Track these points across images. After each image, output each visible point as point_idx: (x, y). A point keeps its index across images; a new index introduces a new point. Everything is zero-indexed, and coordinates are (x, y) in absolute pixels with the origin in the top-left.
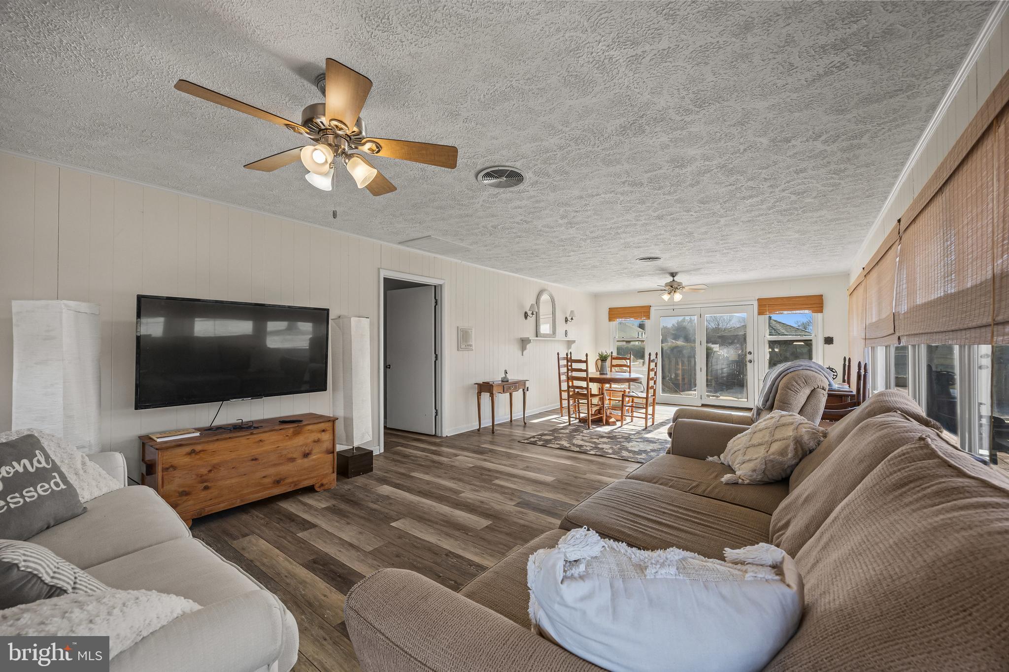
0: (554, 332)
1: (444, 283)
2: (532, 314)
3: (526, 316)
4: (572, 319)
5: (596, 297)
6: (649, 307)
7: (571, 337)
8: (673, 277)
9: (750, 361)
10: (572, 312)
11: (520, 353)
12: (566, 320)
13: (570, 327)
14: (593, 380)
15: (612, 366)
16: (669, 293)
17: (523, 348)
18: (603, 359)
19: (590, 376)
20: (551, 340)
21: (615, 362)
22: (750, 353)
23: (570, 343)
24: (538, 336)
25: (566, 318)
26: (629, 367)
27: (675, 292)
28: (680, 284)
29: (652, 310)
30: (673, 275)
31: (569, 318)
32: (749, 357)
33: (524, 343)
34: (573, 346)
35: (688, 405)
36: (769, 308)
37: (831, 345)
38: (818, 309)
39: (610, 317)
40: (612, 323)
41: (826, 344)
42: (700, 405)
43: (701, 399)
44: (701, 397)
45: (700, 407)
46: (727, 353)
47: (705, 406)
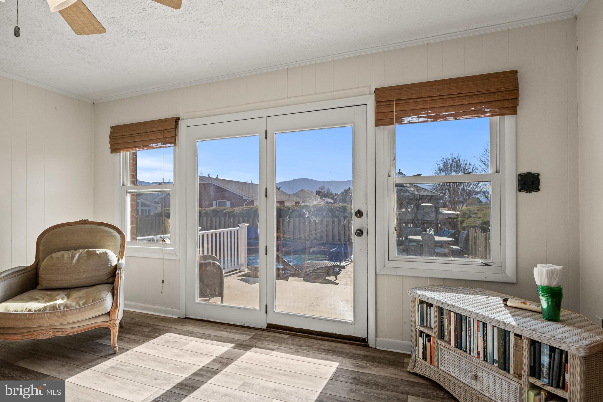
6: (174, 121)
9: (360, 233)
22: (359, 214)
29: (183, 127)
35: (242, 324)
36: (397, 109)
37: (534, 194)
38: (506, 104)
39: (114, 143)
40: (120, 155)
41: (520, 190)
42: (264, 326)
43: (266, 313)
44: (267, 310)
45: (264, 330)
46: (316, 215)
47: (273, 329)
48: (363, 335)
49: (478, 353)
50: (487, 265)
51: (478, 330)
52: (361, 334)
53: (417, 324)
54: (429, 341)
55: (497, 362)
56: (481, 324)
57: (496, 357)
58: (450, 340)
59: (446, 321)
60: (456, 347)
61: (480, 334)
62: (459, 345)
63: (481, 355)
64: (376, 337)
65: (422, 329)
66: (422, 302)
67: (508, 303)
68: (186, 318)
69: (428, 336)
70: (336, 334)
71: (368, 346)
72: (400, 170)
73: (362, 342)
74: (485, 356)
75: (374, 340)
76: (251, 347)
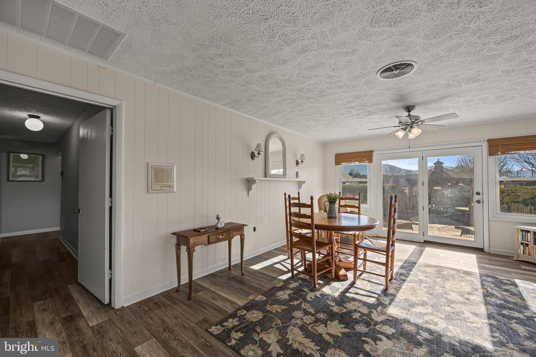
0: (285, 173)
1: (120, 105)
2: (259, 154)
3: (253, 156)
4: (302, 162)
5: (325, 145)
6: (372, 152)
7: (301, 178)
8: (409, 111)
9: (478, 202)
10: (302, 155)
11: (246, 193)
12: (297, 163)
13: (299, 169)
14: (319, 227)
15: (340, 206)
16: (404, 129)
17: (249, 189)
18: (332, 200)
19: (315, 222)
20: (282, 181)
21: (343, 203)
22: (478, 194)
23: (300, 184)
24: (267, 176)
25: (297, 161)
26: (359, 207)
27: (411, 127)
28: (417, 118)
29: (375, 155)
30: (409, 109)
31: (300, 161)
32: (476, 198)
33: (249, 183)
34: (303, 186)
35: (410, 240)
36: (502, 149)
39: (336, 161)
40: (339, 166)
42: (423, 241)
43: (424, 235)
44: (424, 234)
45: (422, 243)
46: (451, 194)
47: (428, 243)
48: (482, 247)
52: (480, 247)
53: (520, 239)
54: (528, 246)
64: (489, 248)
65: (523, 242)
66: (523, 230)
68: (377, 236)
69: (527, 244)
70: (465, 246)
71: (484, 252)
72: (438, 160)
73: (480, 250)
76: (425, 247)
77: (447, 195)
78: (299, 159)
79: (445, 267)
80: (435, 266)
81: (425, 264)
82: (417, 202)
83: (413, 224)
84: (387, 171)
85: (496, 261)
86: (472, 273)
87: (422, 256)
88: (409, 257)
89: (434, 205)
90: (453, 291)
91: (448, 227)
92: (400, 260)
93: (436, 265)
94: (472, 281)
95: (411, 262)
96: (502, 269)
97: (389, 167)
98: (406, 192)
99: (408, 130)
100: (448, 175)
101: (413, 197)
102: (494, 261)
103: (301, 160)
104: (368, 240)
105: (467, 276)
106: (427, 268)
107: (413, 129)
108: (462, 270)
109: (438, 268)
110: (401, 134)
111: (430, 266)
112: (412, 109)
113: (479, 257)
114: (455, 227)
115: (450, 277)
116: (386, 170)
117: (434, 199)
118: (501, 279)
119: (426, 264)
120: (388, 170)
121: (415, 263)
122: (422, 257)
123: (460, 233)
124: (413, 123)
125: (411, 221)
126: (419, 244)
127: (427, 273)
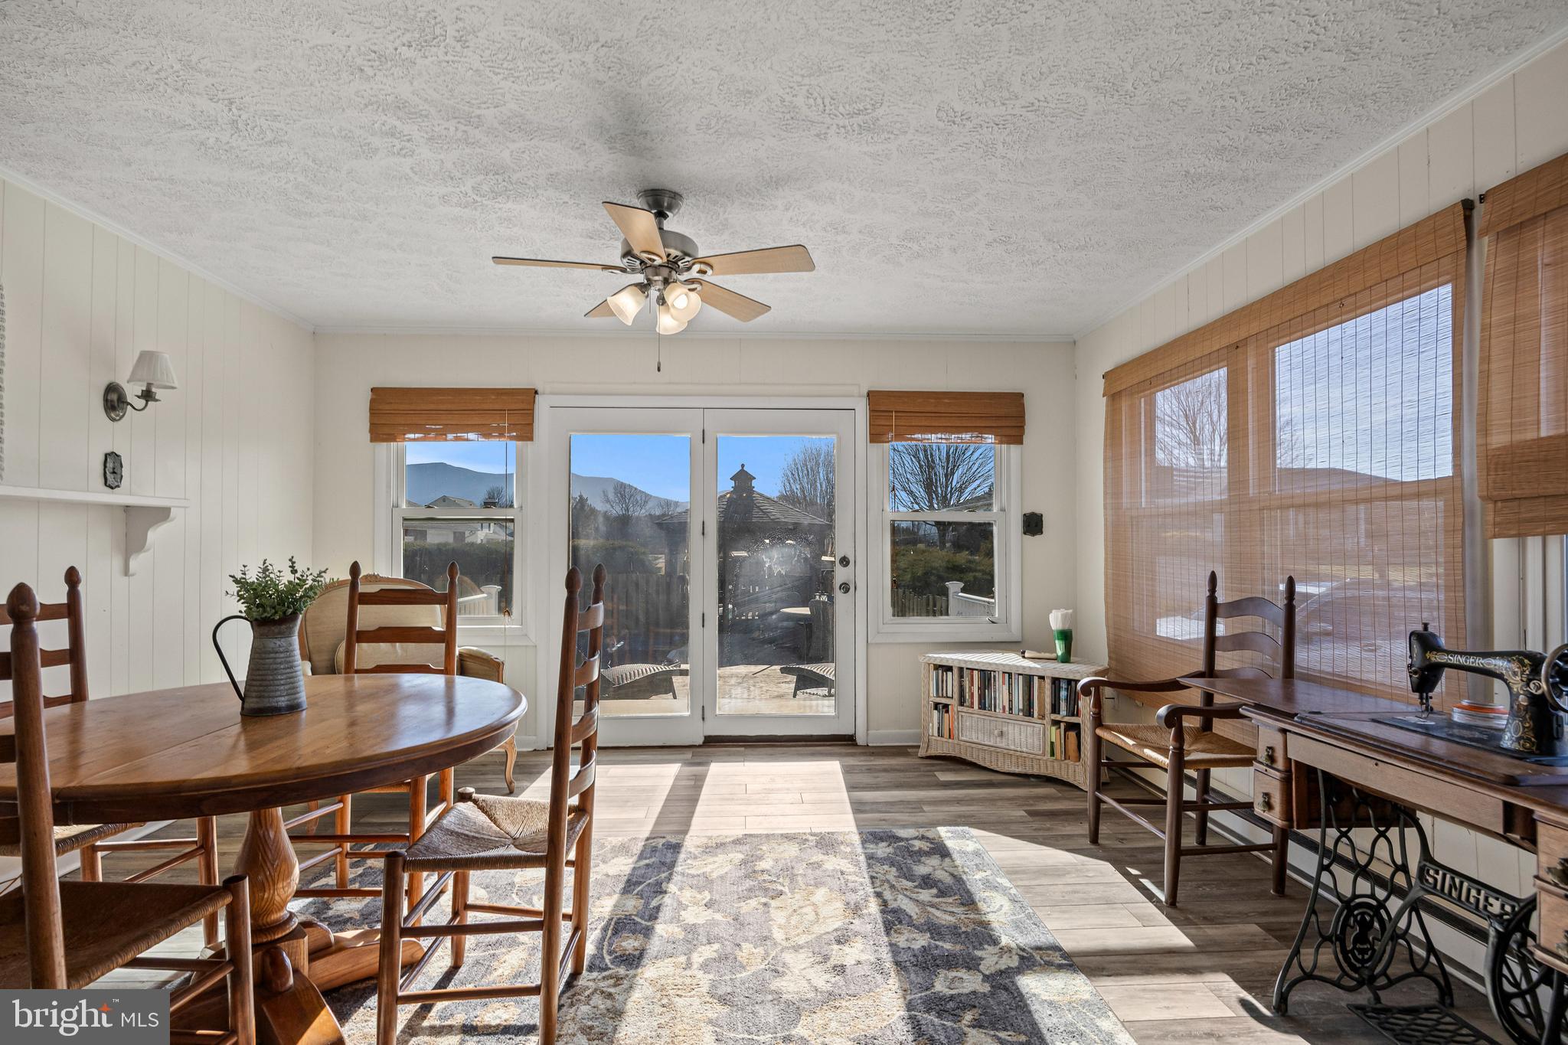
4: (148, 395)
5: (319, 339)
6: (530, 395)
8: (661, 213)
9: (846, 588)
10: (145, 359)
12: (114, 401)
15: (356, 637)
16: (643, 287)
18: (274, 608)
22: (845, 562)
23: (135, 522)
25: (113, 389)
26: (447, 637)
27: (667, 283)
28: (685, 245)
29: (543, 408)
30: (660, 202)
31: (131, 393)
32: (840, 574)
34: (154, 535)
35: (661, 744)
36: (898, 423)
37: (1037, 537)
38: (1013, 432)
39: (376, 422)
40: (389, 449)
41: (1025, 533)
42: (700, 741)
43: (703, 719)
44: (703, 714)
45: (700, 746)
46: (781, 564)
47: (717, 744)
48: (849, 731)
49: (1004, 707)
50: (993, 622)
51: (1004, 683)
52: (847, 730)
53: (931, 695)
54: (947, 712)
55: (1023, 710)
56: (1007, 675)
57: (1021, 707)
58: (972, 703)
59: (967, 684)
60: (980, 708)
61: (1006, 687)
62: (982, 706)
63: (1007, 709)
64: (868, 730)
65: (938, 700)
66: (937, 667)
67: (1026, 655)
69: (946, 706)
70: (812, 736)
71: (856, 745)
72: (743, 466)
73: (848, 740)
74: (1011, 709)
75: (865, 734)
76: (706, 764)
77: (770, 567)
78: (127, 377)
79: (767, 836)
80: (737, 842)
81: (705, 840)
82: (685, 597)
83: (671, 673)
84: (608, 501)
85: (885, 770)
86: (841, 838)
87: (700, 803)
88: (657, 824)
89: (730, 606)
90: (797, 948)
91: (765, 672)
92: (623, 849)
93: (739, 832)
94: (842, 873)
95: (660, 846)
96: (903, 799)
97: (615, 489)
98: (658, 566)
99: (654, 293)
100: (765, 513)
101: (676, 582)
102: (883, 774)
103: (139, 388)
104: (475, 802)
105: (826, 857)
106: (711, 860)
107: (673, 290)
108: (812, 834)
109: (747, 847)
110: (629, 305)
111: (721, 845)
112: (670, 208)
113: (847, 766)
114: (783, 671)
115: (781, 880)
116: (606, 495)
117: (730, 587)
118: (907, 840)
119: (710, 838)
120: (611, 496)
121: (676, 848)
122: (700, 808)
123: (793, 686)
124: (672, 264)
125: (670, 662)
126: (688, 755)
127: (712, 882)
